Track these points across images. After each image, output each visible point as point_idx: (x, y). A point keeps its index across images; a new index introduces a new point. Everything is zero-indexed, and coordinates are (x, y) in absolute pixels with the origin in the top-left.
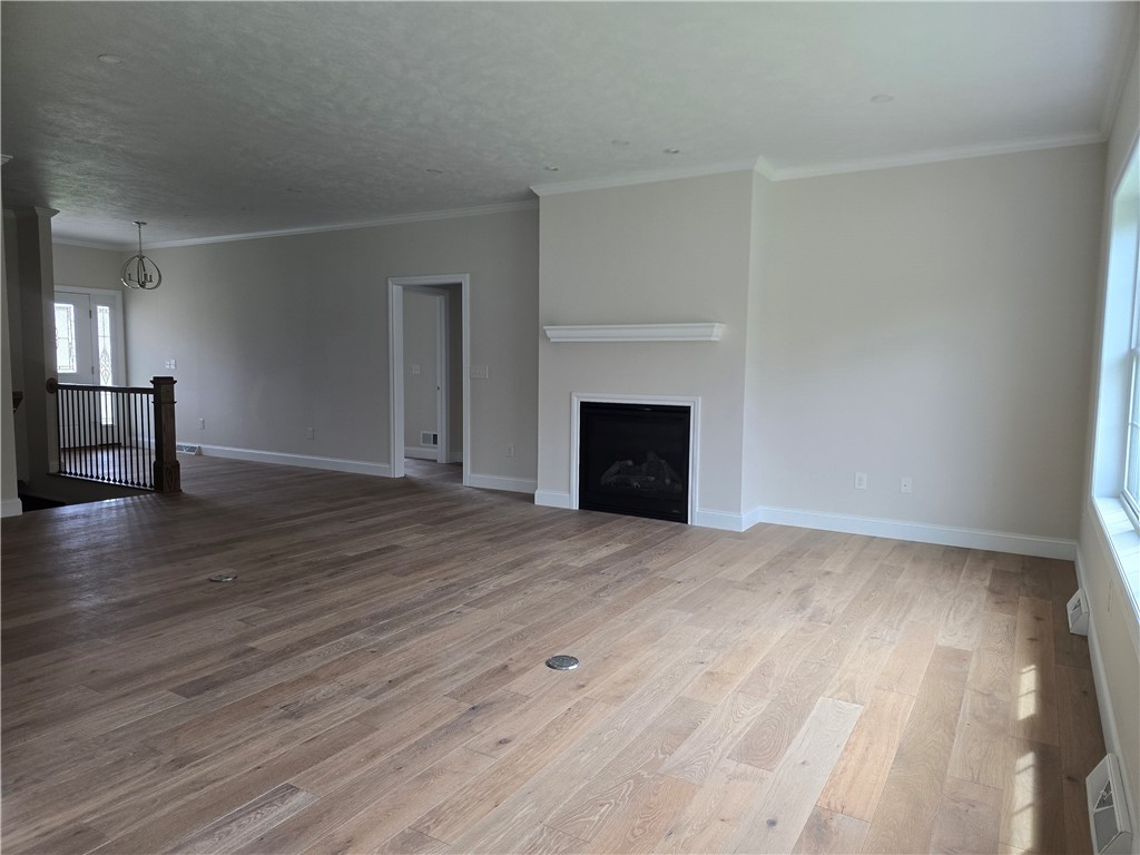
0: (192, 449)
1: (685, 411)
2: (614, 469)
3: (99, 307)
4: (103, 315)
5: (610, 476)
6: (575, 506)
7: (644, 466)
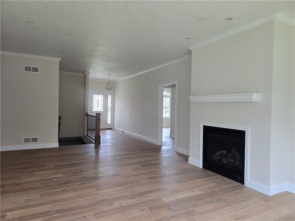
0: (122, 131)
1: (243, 133)
2: (218, 153)
3: (109, 96)
4: (110, 97)
5: (216, 156)
6: (201, 167)
7: (230, 154)
